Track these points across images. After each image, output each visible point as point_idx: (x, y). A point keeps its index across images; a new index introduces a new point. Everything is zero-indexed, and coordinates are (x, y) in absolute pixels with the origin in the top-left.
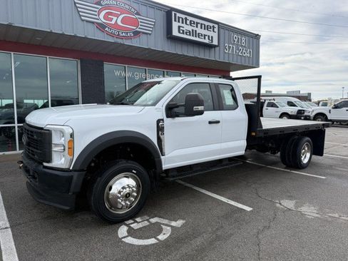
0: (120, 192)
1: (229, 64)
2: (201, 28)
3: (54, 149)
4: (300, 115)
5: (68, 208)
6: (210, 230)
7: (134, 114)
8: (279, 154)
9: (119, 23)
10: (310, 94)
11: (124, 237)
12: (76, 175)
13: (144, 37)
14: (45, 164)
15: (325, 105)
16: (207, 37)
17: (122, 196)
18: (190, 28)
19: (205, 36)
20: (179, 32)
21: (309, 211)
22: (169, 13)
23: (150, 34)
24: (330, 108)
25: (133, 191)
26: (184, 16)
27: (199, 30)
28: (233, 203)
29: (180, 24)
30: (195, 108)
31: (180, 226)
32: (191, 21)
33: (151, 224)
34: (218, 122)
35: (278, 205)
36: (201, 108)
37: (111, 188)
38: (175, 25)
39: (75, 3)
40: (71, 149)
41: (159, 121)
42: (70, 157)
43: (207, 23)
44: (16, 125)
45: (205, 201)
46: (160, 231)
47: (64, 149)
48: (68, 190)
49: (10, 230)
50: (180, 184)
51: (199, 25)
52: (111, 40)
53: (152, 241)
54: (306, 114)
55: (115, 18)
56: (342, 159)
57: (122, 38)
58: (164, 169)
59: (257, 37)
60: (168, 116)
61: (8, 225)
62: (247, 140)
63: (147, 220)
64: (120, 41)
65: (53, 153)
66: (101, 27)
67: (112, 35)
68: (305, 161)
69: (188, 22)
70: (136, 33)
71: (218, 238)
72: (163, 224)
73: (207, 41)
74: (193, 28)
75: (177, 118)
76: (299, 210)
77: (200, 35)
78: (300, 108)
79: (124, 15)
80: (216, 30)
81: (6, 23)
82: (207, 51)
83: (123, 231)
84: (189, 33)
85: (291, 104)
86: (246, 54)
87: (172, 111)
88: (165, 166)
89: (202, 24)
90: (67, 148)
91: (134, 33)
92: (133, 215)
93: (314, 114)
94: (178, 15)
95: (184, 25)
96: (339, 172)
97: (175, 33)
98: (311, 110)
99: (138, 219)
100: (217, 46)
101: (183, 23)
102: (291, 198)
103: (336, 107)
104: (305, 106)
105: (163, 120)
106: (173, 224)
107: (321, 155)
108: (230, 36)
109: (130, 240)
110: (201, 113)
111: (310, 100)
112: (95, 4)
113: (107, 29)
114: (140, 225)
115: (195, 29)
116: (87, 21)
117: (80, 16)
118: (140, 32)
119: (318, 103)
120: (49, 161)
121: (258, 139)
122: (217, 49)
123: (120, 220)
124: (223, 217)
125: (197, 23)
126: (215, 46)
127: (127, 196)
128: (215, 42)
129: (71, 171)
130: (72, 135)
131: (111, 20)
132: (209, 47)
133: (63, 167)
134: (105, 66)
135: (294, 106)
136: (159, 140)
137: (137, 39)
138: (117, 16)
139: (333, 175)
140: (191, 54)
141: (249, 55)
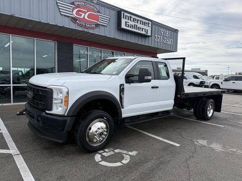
0: (96, 132)
1: (157, 49)
2: (140, 24)
3: (54, 101)
4: (202, 84)
5: (61, 141)
6: (155, 158)
7: (105, 80)
8: (192, 110)
9: (86, 18)
10: (207, 71)
11: (100, 161)
12: (69, 119)
13: (102, 28)
14: (47, 112)
15: (218, 78)
16: (144, 30)
17: (98, 134)
18: (133, 23)
19: (143, 29)
20: (126, 26)
21: (217, 147)
22: (119, 13)
23: (106, 26)
24: (222, 81)
25: (104, 131)
26: (129, 15)
27: (139, 25)
28: (166, 141)
29: (127, 21)
30: (146, 78)
31: (135, 155)
32: (134, 19)
33: (116, 153)
34: (157, 87)
35: (196, 143)
36: (150, 78)
37: (90, 129)
38: (123, 21)
39: (57, 3)
40: (67, 102)
41: (121, 85)
42: (66, 108)
43: (144, 21)
44: (12, 85)
45: (148, 140)
46: (123, 158)
47: (62, 102)
48: (63, 130)
49: (20, 155)
50: (129, 128)
51: (139, 22)
52: (80, 29)
53: (119, 164)
54: (205, 84)
55: (83, 14)
56: (233, 115)
57: (88, 28)
58: (123, 117)
59: (176, 31)
60: (126, 83)
61: (19, 153)
62: (175, 100)
63: (113, 151)
64: (86, 30)
65: (53, 104)
66: (74, 20)
67: (81, 26)
68: (210, 115)
69: (132, 19)
70: (97, 25)
71: (162, 163)
72: (124, 154)
73: (143, 32)
74: (135, 23)
75: (132, 84)
76: (210, 146)
77: (139, 28)
78: (202, 80)
79: (89, 13)
80: (150, 25)
81: (9, 14)
82: (143, 40)
83: (98, 157)
84: (132, 26)
85: (195, 77)
86: (169, 43)
87: (129, 79)
88: (124, 116)
89: (141, 21)
90: (63, 101)
91: (95, 25)
92: (103, 147)
93: (211, 84)
94: (126, 14)
95: (129, 21)
96: (232, 123)
97: (123, 26)
98: (210, 81)
99: (106, 150)
100: (151, 36)
101: (128, 19)
102: (203, 138)
103: (226, 80)
104: (205, 79)
105: (123, 85)
106: (130, 153)
107: (220, 111)
108: (158, 30)
109: (103, 163)
110: (149, 81)
111: (207, 75)
112: (71, 4)
113: (77, 21)
114: (109, 154)
115: (136, 24)
116: (65, 16)
117: (60, 12)
118: (99, 25)
119: (213, 77)
120: (51, 109)
121: (181, 99)
122: (150, 38)
123: (95, 151)
124: (162, 149)
125: (138, 20)
126: (149, 36)
127: (101, 134)
128: (149, 34)
129: (66, 116)
130: (68, 93)
131: (81, 15)
132: (145, 36)
133: (61, 114)
134: (74, 46)
135: (198, 78)
136: (121, 98)
137: (98, 29)
138: (85, 13)
139: (229, 125)
140: (133, 41)
141: (170, 43)
